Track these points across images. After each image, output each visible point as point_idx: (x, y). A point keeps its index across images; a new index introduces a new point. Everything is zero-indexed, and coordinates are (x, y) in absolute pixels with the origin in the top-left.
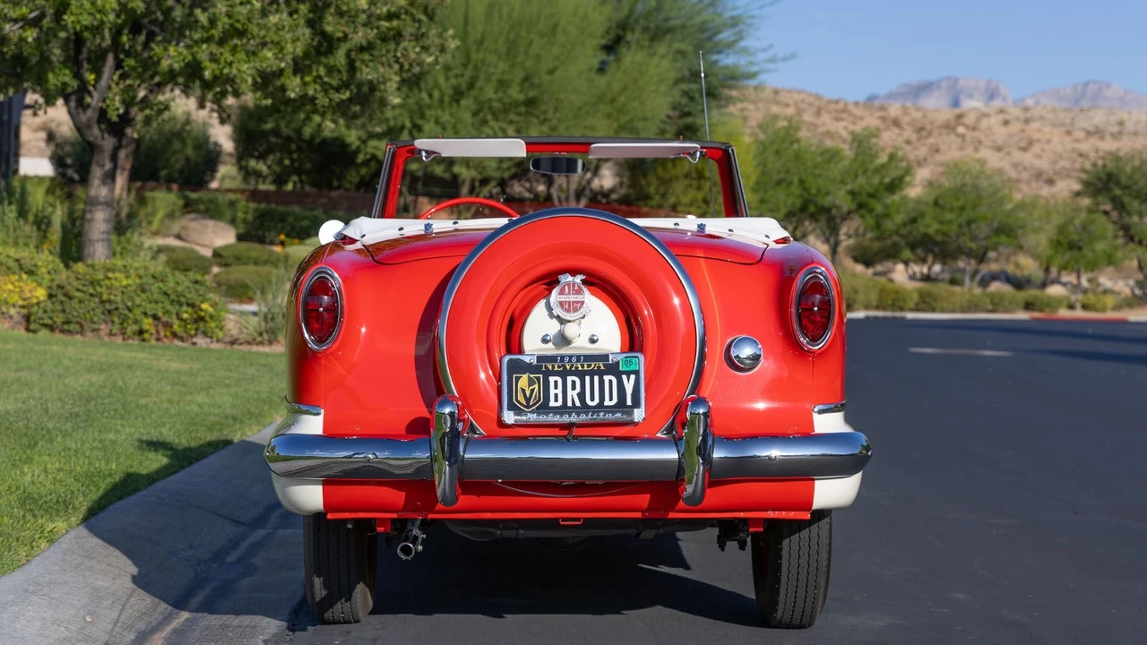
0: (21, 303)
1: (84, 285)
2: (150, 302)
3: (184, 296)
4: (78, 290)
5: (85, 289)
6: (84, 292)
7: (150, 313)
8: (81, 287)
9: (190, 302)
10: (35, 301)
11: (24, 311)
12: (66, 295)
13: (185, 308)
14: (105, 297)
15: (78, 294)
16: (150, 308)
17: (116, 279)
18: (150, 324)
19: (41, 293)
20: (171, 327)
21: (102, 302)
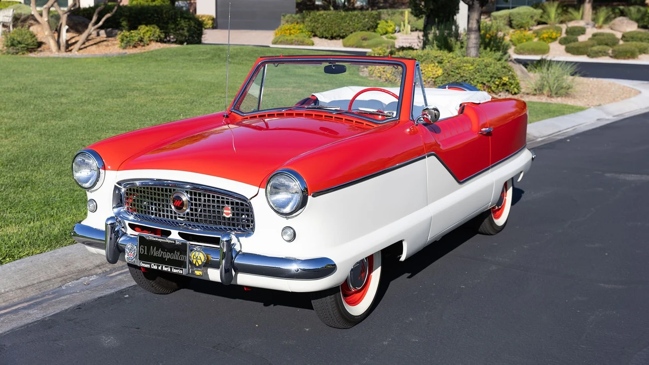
0: (432, 76)
1: (454, 69)
2: (481, 77)
3: (496, 74)
4: (452, 71)
5: (454, 71)
6: (454, 72)
7: (480, 82)
8: (453, 70)
9: (499, 76)
10: (437, 76)
11: (433, 80)
12: (447, 74)
13: (497, 79)
14: (462, 74)
15: (453, 73)
16: (480, 80)
17: (467, 66)
18: (481, 87)
19: (440, 72)
20: (491, 88)
21: (462, 77)
